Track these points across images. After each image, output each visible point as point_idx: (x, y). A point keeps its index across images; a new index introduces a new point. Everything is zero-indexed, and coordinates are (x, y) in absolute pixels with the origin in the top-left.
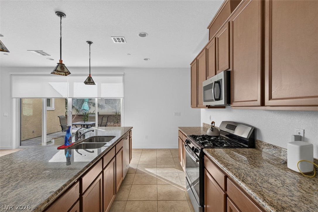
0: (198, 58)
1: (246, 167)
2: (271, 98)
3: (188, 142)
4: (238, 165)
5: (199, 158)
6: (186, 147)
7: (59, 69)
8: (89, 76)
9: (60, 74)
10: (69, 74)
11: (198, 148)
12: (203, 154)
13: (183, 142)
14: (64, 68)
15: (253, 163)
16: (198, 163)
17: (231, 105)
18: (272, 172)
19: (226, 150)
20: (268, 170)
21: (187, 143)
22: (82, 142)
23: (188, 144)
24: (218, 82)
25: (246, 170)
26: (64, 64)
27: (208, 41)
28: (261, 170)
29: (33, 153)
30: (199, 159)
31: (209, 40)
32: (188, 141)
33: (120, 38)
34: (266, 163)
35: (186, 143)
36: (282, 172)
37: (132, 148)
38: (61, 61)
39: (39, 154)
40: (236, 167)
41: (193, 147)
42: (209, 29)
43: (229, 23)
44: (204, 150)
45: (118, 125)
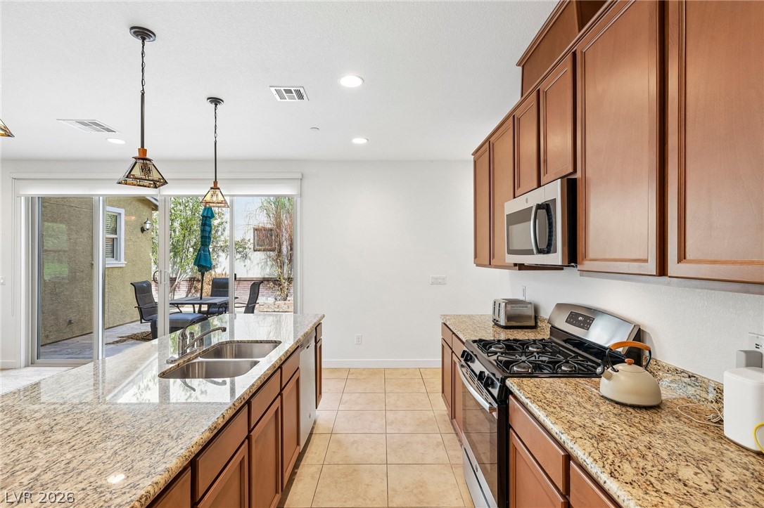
0: (492, 140)
1: (620, 433)
2: (685, 258)
3: (468, 357)
4: (597, 429)
5: (497, 402)
6: (464, 370)
7: (137, 172)
8: (213, 186)
9: (141, 183)
10: (162, 185)
11: (494, 375)
12: (506, 393)
13: (453, 354)
14: (149, 170)
15: (637, 420)
16: (495, 414)
17: (579, 267)
18: (687, 449)
19: (566, 384)
20: (675, 441)
21: (466, 360)
22: (196, 357)
23: (469, 363)
24: (546, 207)
25: (618, 441)
26: (150, 160)
27: (518, 98)
28: (659, 441)
29: (71, 390)
30: (495, 405)
31: (522, 96)
32: (468, 354)
33: (292, 89)
34: (670, 422)
35: (462, 360)
36: (713, 449)
37: (323, 367)
38: (143, 150)
39: (87, 392)
40: (593, 432)
41: (482, 373)
42: (520, 68)
43: (574, 54)
44: (509, 382)
45: (285, 304)
